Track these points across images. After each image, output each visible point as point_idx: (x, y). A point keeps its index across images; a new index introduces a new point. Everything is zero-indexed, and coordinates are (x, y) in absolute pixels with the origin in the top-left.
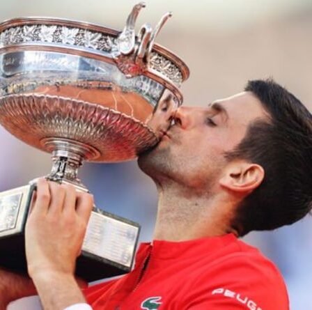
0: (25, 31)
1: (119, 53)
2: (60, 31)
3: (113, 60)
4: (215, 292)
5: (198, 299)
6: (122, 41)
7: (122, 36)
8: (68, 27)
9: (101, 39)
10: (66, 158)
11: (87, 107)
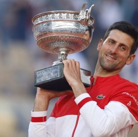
0: (48, 16)
1: (80, 19)
2: (61, 15)
3: (79, 21)
4: (123, 93)
5: (117, 95)
6: (81, 15)
7: (80, 14)
8: (63, 13)
9: (74, 16)
10: (64, 54)
11: (73, 37)
